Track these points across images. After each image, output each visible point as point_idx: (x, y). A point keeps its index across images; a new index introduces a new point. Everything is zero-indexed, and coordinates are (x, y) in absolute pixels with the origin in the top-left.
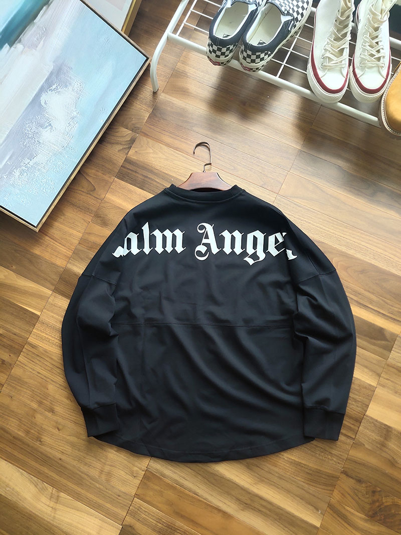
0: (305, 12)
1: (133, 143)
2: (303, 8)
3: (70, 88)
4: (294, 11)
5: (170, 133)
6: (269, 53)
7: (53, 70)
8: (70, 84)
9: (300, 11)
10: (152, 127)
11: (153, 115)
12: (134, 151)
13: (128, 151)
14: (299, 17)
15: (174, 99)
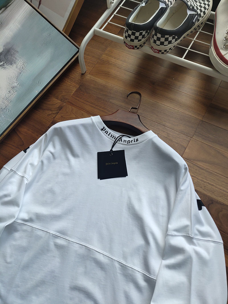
0: (206, 11)
1: (60, 110)
2: (205, 8)
3: (15, 66)
4: (198, 9)
5: (91, 103)
6: (176, 37)
7: (3, 51)
8: (15, 63)
9: (203, 9)
10: (78, 98)
11: (79, 90)
12: (60, 116)
13: (55, 115)
14: (202, 14)
15: (97, 79)
